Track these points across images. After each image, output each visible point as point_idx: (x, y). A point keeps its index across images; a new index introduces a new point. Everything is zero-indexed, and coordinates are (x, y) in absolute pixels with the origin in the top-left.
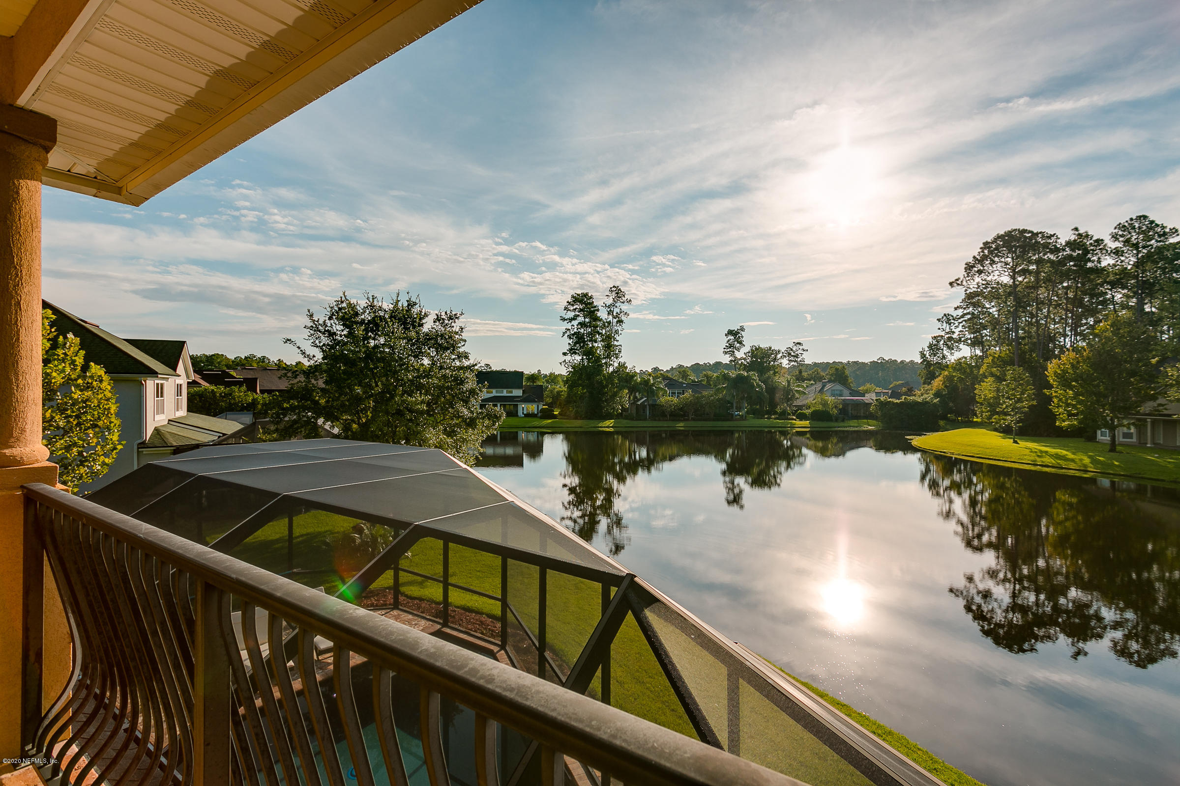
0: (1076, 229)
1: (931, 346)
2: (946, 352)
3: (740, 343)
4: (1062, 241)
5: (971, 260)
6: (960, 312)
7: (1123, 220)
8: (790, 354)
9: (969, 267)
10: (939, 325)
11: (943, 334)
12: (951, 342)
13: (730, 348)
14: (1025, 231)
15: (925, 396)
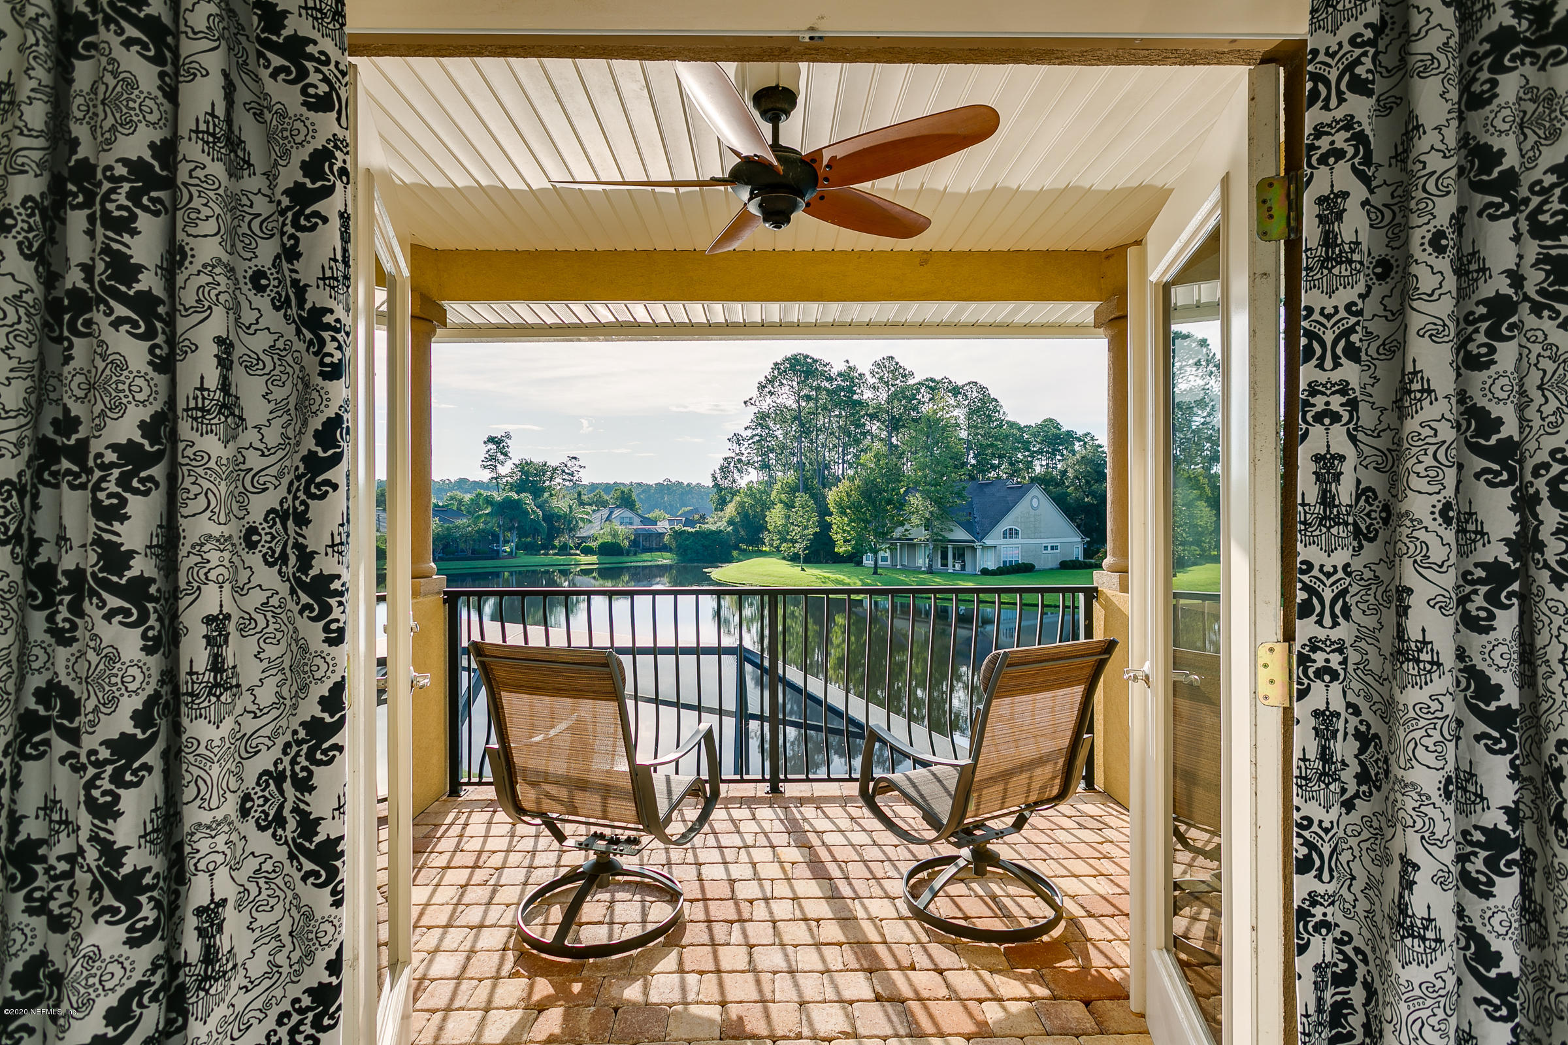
0: (847, 361)
1: (722, 469)
2: (736, 475)
3: (505, 454)
4: (834, 372)
5: (763, 379)
6: (749, 433)
7: (878, 358)
8: (564, 471)
9: (761, 387)
10: (729, 445)
11: (733, 455)
12: (741, 464)
13: (491, 461)
14: (807, 357)
15: (719, 524)
